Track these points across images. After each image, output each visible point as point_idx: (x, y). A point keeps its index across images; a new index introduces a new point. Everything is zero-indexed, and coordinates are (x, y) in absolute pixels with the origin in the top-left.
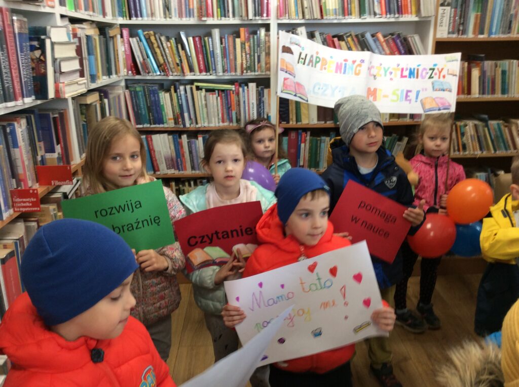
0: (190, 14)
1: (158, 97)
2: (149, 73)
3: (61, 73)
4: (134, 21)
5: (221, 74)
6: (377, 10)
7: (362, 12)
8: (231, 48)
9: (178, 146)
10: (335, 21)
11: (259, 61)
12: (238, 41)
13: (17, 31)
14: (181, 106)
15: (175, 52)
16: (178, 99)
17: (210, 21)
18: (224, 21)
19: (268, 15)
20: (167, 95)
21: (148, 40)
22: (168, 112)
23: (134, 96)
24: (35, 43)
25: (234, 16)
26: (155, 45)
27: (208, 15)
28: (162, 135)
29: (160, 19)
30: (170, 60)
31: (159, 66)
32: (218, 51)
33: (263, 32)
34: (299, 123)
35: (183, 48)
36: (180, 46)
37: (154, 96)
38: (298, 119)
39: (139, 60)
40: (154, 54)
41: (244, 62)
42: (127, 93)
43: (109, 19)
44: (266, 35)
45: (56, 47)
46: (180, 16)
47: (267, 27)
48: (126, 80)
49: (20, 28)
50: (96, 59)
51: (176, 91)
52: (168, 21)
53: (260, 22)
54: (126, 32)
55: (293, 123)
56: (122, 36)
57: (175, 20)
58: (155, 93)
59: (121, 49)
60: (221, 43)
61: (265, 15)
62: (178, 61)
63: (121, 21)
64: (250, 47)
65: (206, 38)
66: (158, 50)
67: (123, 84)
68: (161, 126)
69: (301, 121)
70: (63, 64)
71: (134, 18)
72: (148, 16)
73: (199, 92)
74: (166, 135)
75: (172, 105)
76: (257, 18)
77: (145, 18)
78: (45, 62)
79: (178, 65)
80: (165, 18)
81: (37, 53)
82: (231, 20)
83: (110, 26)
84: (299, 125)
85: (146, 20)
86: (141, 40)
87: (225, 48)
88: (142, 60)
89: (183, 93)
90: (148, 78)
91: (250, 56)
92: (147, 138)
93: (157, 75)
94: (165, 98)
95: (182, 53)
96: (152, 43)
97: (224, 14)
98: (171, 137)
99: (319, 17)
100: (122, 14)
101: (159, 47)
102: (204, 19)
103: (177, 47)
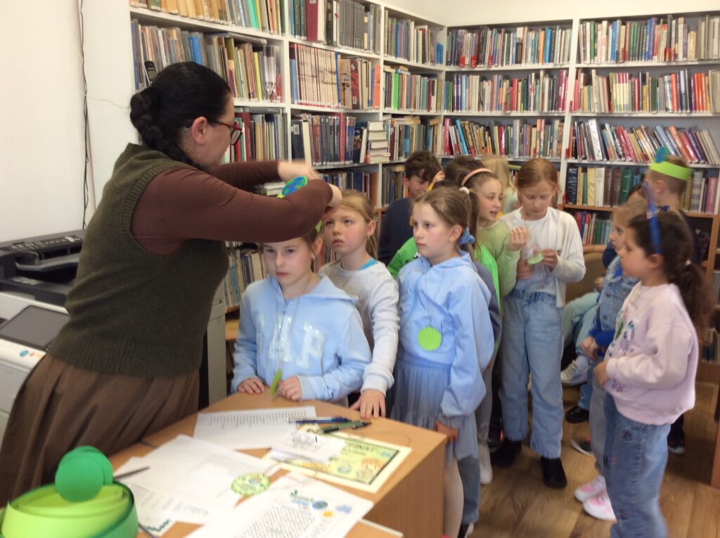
0: (499, 108)
3: (371, 149)
4: (456, 113)
5: (517, 157)
6: (670, 106)
7: (654, 106)
8: (528, 136)
10: (626, 115)
11: (551, 147)
12: (534, 130)
13: (347, 125)
15: (482, 137)
17: (514, 113)
18: (526, 114)
19: (563, 109)
21: (463, 128)
24: (358, 131)
25: (534, 109)
26: (468, 132)
27: (512, 109)
29: (474, 112)
30: (477, 144)
31: (469, 149)
32: (517, 138)
33: (557, 123)
34: (585, 205)
35: (490, 135)
36: (487, 133)
38: (585, 200)
39: (454, 142)
40: (466, 139)
41: (538, 147)
43: (433, 112)
44: (559, 126)
45: (370, 134)
46: (491, 109)
47: (562, 119)
49: (350, 123)
50: (411, 142)
52: (481, 113)
53: (556, 115)
54: (448, 121)
55: (579, 204)
56: (444, 124)
57: (487, 113)
59: (440, 134)
60: (521, 131)
61: (560, 109)
62: (483, 145)
63: (446, 113)
64: (544, 135)
65: (509, 128)
66: (469, 137)
69: (587, 203)
70: (373, 144)
71: (456, 111)
72: (466, 110)
76: (553, 111)
77: (464, 111)
78: (361, 142)
79: (483, 148)
80: (479, 110)
81: (358, 137)
82: (531, 113)
83: (432, 117)
84: (585, 206)
85: (463, 113)
86: (458, 128)
87: (523, 135)
88: (456, 143)
91: (544, 143)
95: (488, 139)
96: (466, 131)
97: (527, 107)
99: (607, 111)
100: (447, 108)
101: (470, 133)
102: (507, 112)
103: (484, 134)
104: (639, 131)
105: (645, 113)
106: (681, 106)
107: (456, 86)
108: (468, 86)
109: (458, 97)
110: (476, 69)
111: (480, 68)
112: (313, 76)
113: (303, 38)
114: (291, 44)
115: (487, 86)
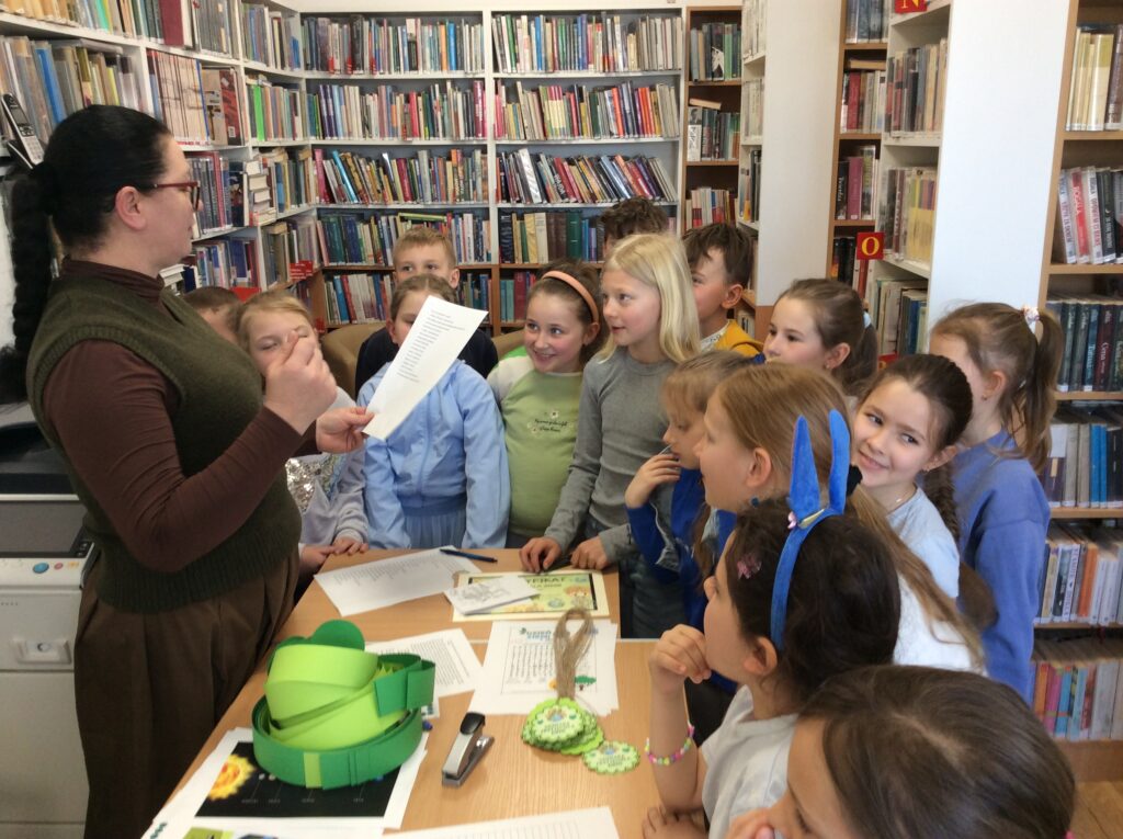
0: (393, 133)
1: (356, 228)
2: (345, 200)
3: (255, 203)
4: (329, 141)
5: (430, 203)
6: (614, 131)
7: (595, 131)
8: (441, 173)
9: (379, 289)
10: (564, 142)
11: (474, 188)
12: (449, 164)
13: (222, 169)
14: (382, 241)
15: (376, 176)
16: (379, 233)
17: (416, 141)
18: (433, 141)
19: (484, 135)
20: (367, 227)
21: (345, 163)
22: (367, 248)
23: (327, 228)
24: (235, 178)
25: (444, 135)
26: (353, 169)
27: (413, 134)
28: (360, 276)
29: (358, 139)
30: (370, 186)
31: (357, 193)
32: (426, 176)
33: (478, 154)
34: (526, 263)
35: (386, 171)
36: (381, 170)
37: (351, 228)
38: (525, 258)
39: (334, 185)
40: (351, 179)
41: (457, 188)
42: (319, 224)
43: (299, 141)
44: (482, 158)
45: (251, 180)
46: (382, 135)
47: (484, 149)
48: (319, 210)
49: (225, 166)
50: (285, 187)
51: (376, 223)
52: (368, 142)
53: (475, 143)
54: (318, 154)
55: (519, 263)
56: (314, 158)
57: (376, 140)
58: (352, 225)
59: (313, 172)
60: (430, 167)
61: (480, 135)
62: (379, 188)
63: (313, 140)
64: (463, 171)
65: (412, 161)
66: (355, 175)
67: (315, 213)
68: (359, 264)
69: (528, 260)
70: (256, 195)
71: (329, 138)
72: (344, 136)
73: (404, 224)
74: (364, 276)
75: (372, 239)
76: (471, 138)
77: (342, 138)
78: (242, 195)
79: (379, 192)
80: (364, 137)
81: (236, 187)
82: (441, 141)
83: (301, 148)
84: (526, 265)
85: (341, 140)
86: (336, 163)
87: (434, 172)
88: (336, 185)
89: (384, 224)
90: (344, 207)
91: (464, 182)
92: (341, 279)
93: (354, 204)
94: (363, 231)
95: (384, 178)
96: (349, 167)
97: (433, 133)
98: (370, 278)
99: (542, 137)
100: (314, 133)
101: (356, 171)
102: (409, 139)
103: (378, 171)
104: (581, 163)
105: (586, 140)
106: (627, 131)
107: (323, 101)
108: (344, 101)
109: (329, 117)
110: (353, 77)
111: (358, 75)
112: (176, 99)
113: (160, 41)
114: (148, 50)
115: (372, 101)
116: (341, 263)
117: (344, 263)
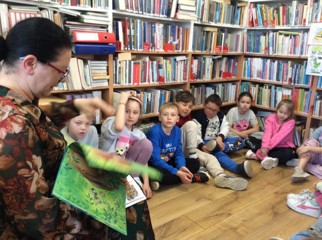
1: (260, 38)
2: (258, 25)
3: (180, 9)
5: (293, 26)
8: (301, 11)
12: (305, 6)
14: (269, 44)
15: (272, 14)
16: (269, 40)
21: (261, 9)
22: (263, 46)
23: (249, 37)
28: (258, 59)
31: (263, 22)
36: (275, 11)
40: (262, 16)
50: (220, 14)
51: (268, 35)
54: (252, 5)
60: (297, 8)
64: (312, 10)
65: (289, 7)
67: (246, 31)
68: (258, 53)
70: (182, 6)
73: (280, 36)
75: (265, 42)
78: (172, 4)
79: (272, 21)
86: (257, 9)
87: (298, 11)
88: (256, 19)
89: (272, 36)
91: (312, 15)
92: (251, 60)
93: (261, 27)
94: (263, 39)
95: (276, 15)
96: (263, 11)
98: (262, 60)
101: (265, 12)
103: (273, 12)
116: (251, 53)
117: (252, 53)
